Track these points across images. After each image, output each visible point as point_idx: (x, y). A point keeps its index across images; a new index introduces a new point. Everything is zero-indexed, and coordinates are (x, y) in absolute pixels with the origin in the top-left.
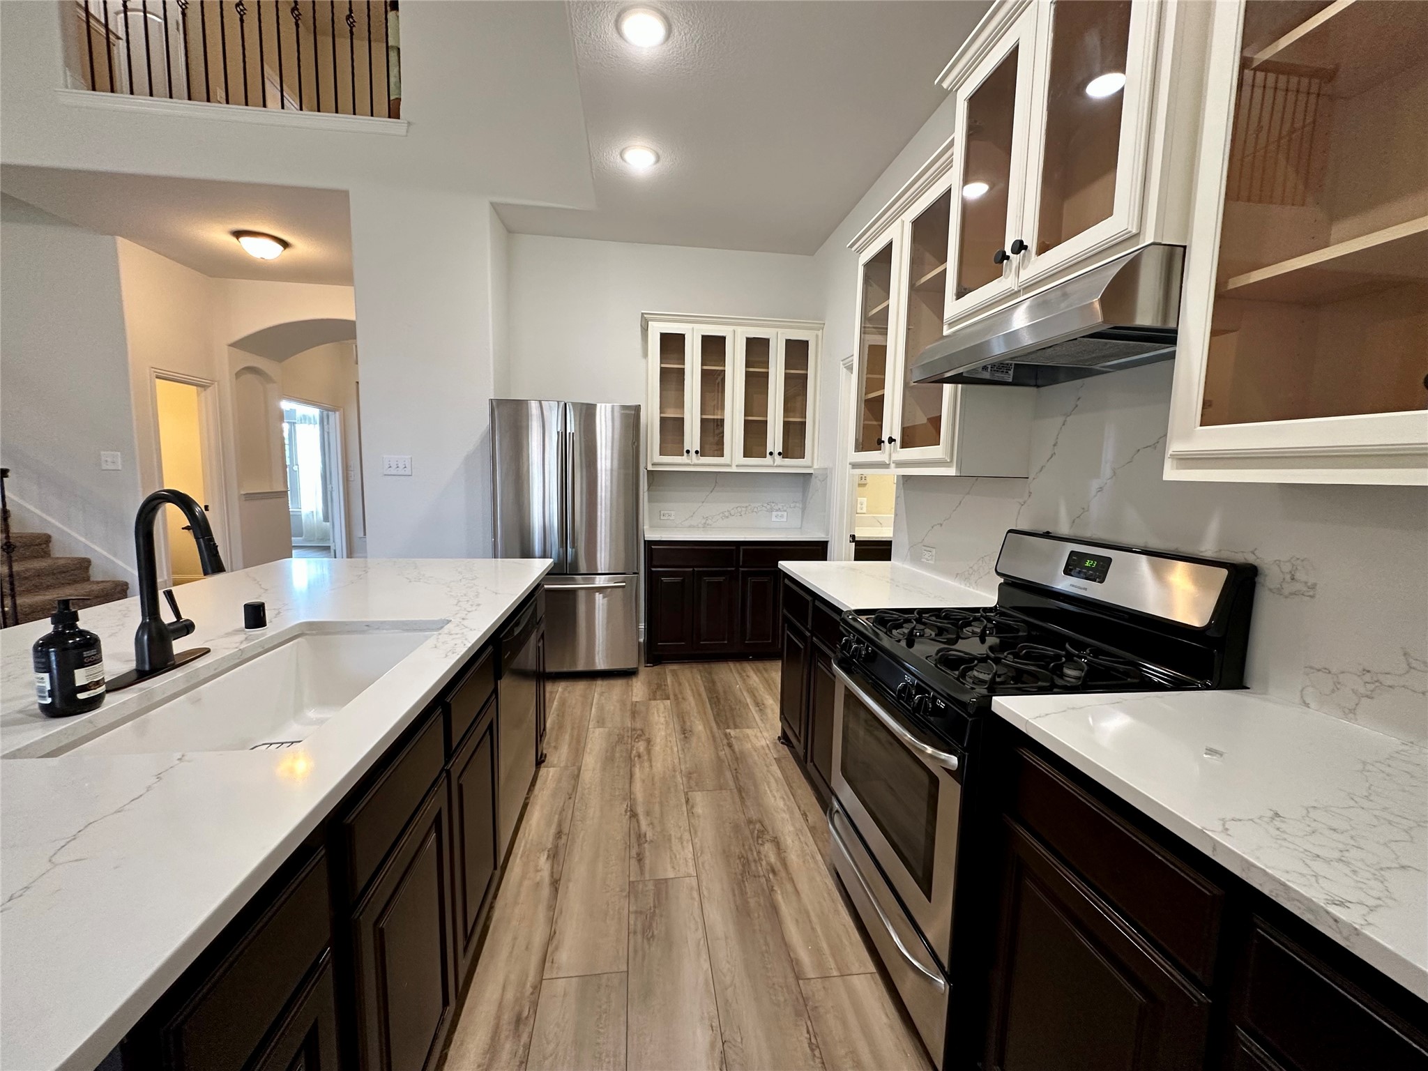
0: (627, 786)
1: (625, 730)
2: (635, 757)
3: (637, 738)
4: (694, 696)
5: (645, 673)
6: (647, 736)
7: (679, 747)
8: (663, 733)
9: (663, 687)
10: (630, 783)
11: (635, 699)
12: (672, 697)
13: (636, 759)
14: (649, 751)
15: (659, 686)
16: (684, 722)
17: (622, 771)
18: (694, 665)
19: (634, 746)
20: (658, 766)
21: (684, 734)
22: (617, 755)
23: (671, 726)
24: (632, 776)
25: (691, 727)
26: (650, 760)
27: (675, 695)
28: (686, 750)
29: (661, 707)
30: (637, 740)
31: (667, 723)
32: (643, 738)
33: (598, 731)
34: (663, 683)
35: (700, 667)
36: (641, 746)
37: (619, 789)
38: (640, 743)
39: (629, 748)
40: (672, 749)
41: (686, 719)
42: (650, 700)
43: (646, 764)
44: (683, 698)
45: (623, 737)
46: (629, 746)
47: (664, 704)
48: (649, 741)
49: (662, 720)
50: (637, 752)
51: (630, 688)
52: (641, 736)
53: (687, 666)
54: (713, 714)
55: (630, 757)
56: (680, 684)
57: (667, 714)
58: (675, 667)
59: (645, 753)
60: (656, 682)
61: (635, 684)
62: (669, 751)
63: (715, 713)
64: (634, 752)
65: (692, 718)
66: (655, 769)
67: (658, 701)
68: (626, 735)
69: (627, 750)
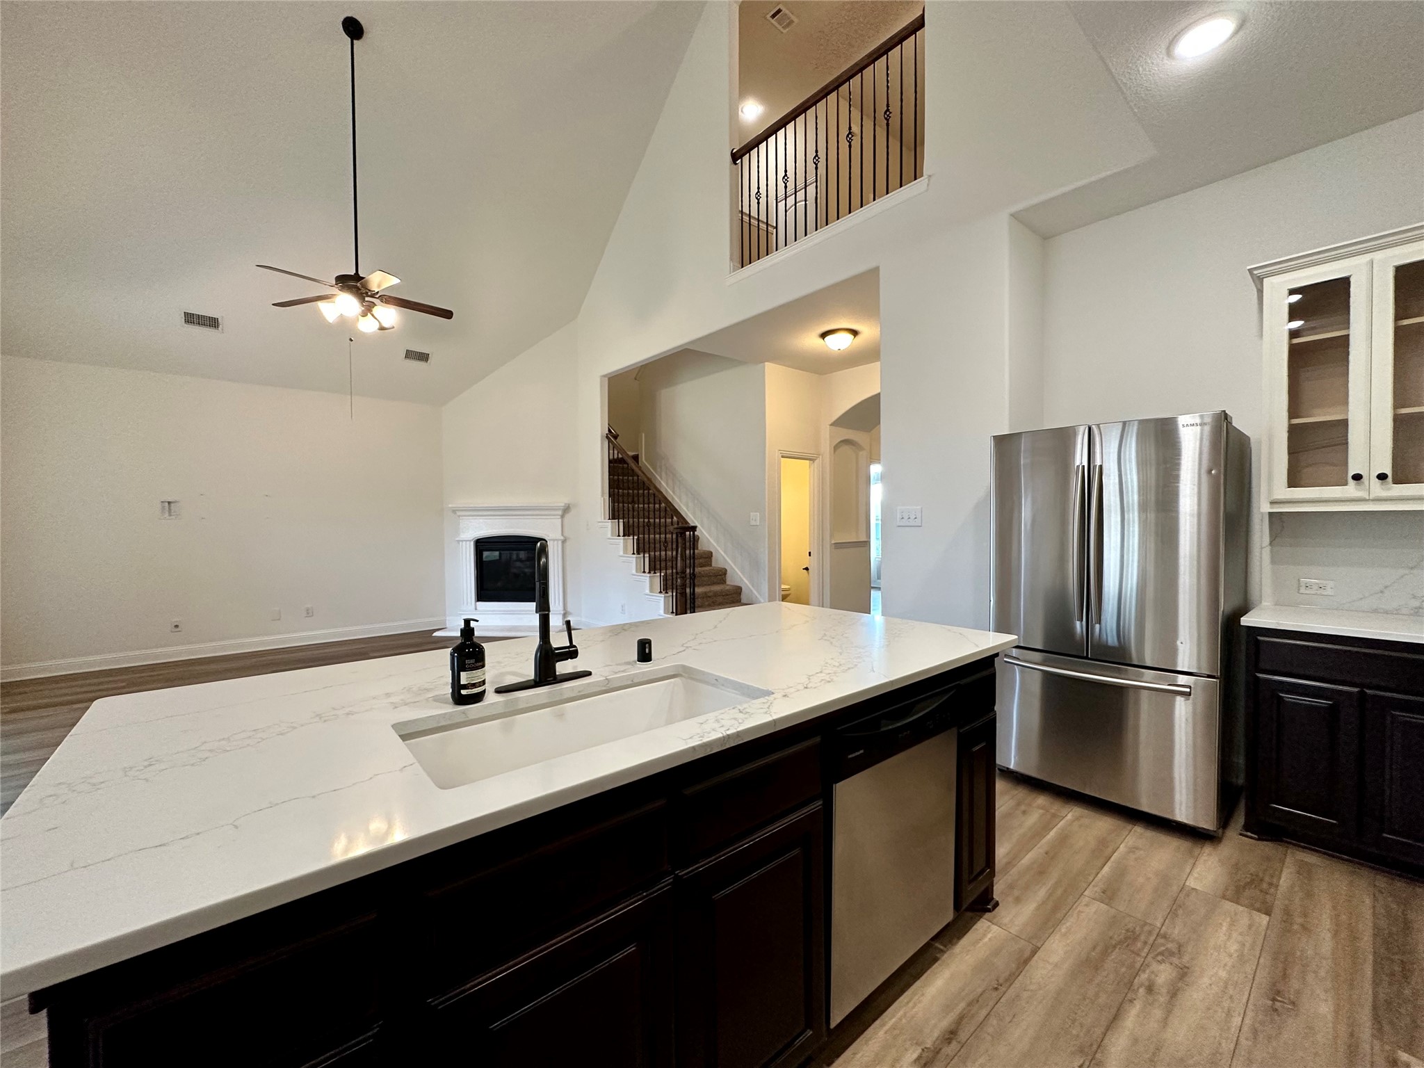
0: (1098, 1031)
1: (1147, 928)
2: (1141, 985)
3: (1161, 953)
4: (1336, 934)
5: (1236, 843)
6: (1186, 959)
7: (1248, 1021)
8: (1223, 974)
9: (1265, 886)
10: (1107, 1029)
11: (1191, 883)
12: (1277, 912)
13: (1142, 991)
14: (1174, 994)
15: (1255, 881)
16: (1285, 976)
17: (1103, 999)
18: (1365, 872)
19: (1148, 966)
20: (1180, 1033)
21: (1274, 1000)
22: (1109, 964)
23: (1249, 968)
24: (1116, 1018)
25: (1298, 992)
26: (1169, 1011)
27: (1287, 912)
28: (1261, 1037)
29: (1244, 921)
30: (1160, 958)
31: (1241, 957)
32: (1175, 960)
33: (1097, 906)
34: (1267, 879)
35: (1382, 881)
36: (1164, 974)
37: (1082, 1025)
38: (1162, 967)
39: (1138, 965)
40: (1229, 1014)
41: (1295, 972)
42: (1224, 897)
43: (1158, 1013)
44: (1304, 928)
45: (1136, 938)
46: (1139, 960)
47: (1251, 918)
48: (1184, 973)
49: (1233, 947)
50: (1149, 979)
51: (1192, 861)
52: (1172, 954)
53: (1344, 867)
54: (1375, 995)
55: (1131, 983)
56: (1309, 895)
57: (1249, 940)
58: (1310, 858)
59: (1164, 991)
60: (1253, 870)
61: (1204, 857)
62: (1220, 1015)
63: (1382, 996)
64: (1144, 977)
65: (1310, 978)
66: (1168, 1034)
67: (1241, 908)
68: (1143, 938)
69: (1131, 966)
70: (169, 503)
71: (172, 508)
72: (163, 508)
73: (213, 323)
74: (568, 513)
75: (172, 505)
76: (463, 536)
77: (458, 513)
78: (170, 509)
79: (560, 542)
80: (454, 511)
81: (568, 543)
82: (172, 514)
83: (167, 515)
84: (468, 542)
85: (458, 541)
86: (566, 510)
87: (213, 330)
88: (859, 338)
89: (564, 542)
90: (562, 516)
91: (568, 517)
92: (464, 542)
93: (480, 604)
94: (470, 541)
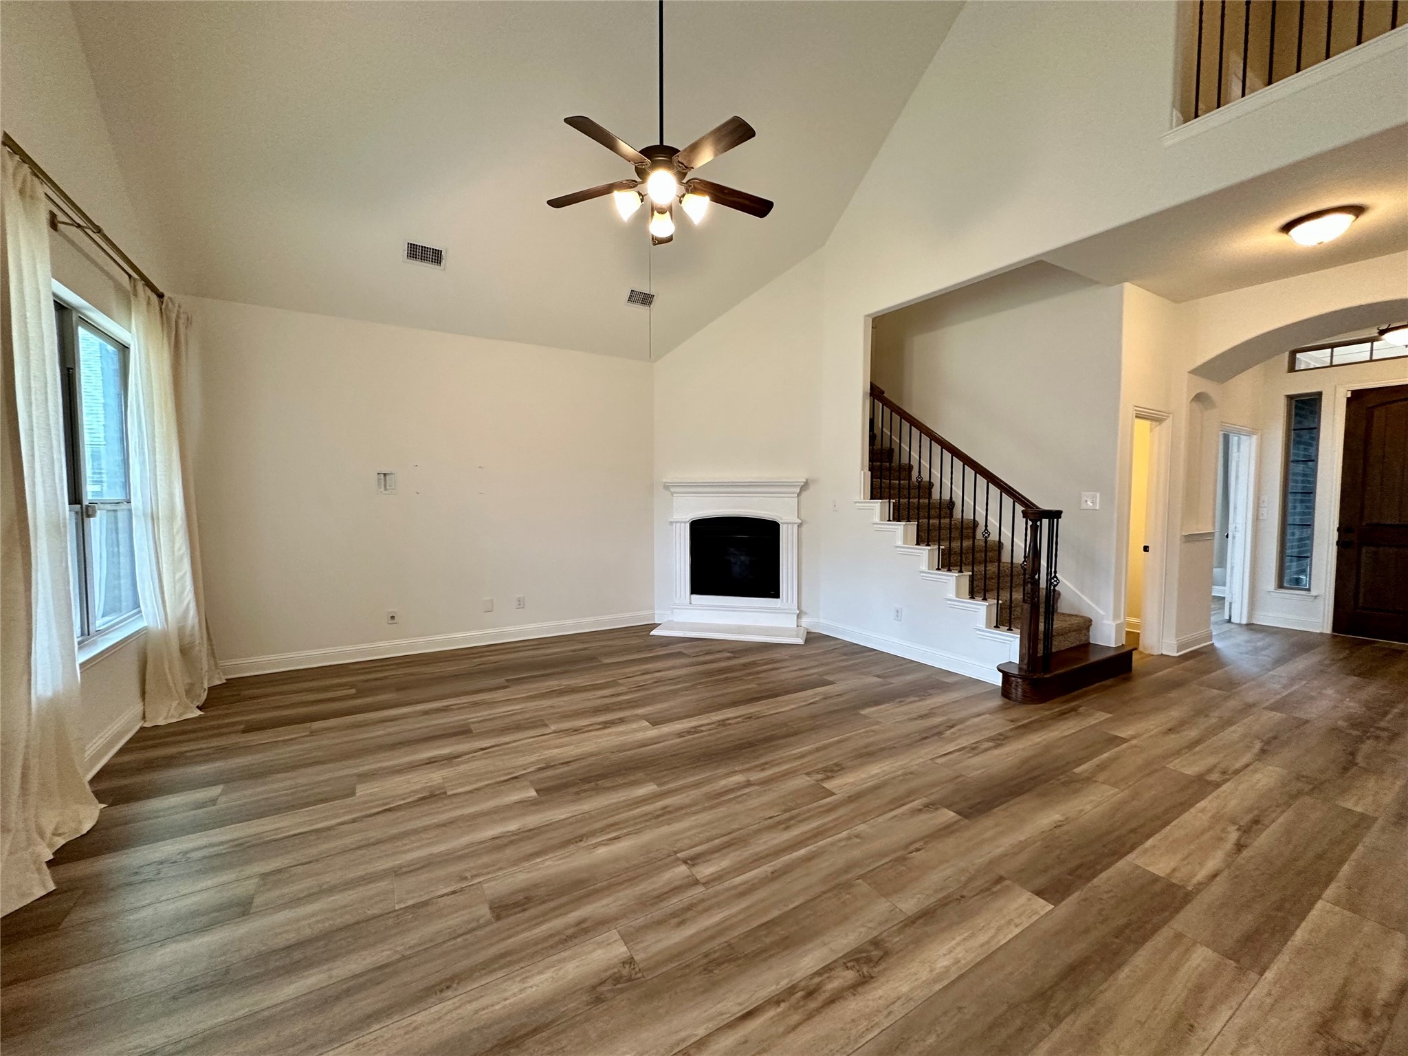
70: (385, 474)
71: (388, 481)
72: (379, 479)
73: (435, 256)
74: (805, 490)
75: (387, 477)
76: (676, 517)
77: (672, 490)
78: (385, 480)
79: (796, 526)
80: (667, 487)
81: (804, 528)
82: (388, 488)
83: (382, 489)
84: (683, 524)
85: (671, 523)
86: (805, 486)
87: (436, 266)
88: (1365, 219)
89: (800, 526)
90: (799, 495)
91: (804, 494)
92: (678, 525)
93: (696, 597)
94: (685, 522)
